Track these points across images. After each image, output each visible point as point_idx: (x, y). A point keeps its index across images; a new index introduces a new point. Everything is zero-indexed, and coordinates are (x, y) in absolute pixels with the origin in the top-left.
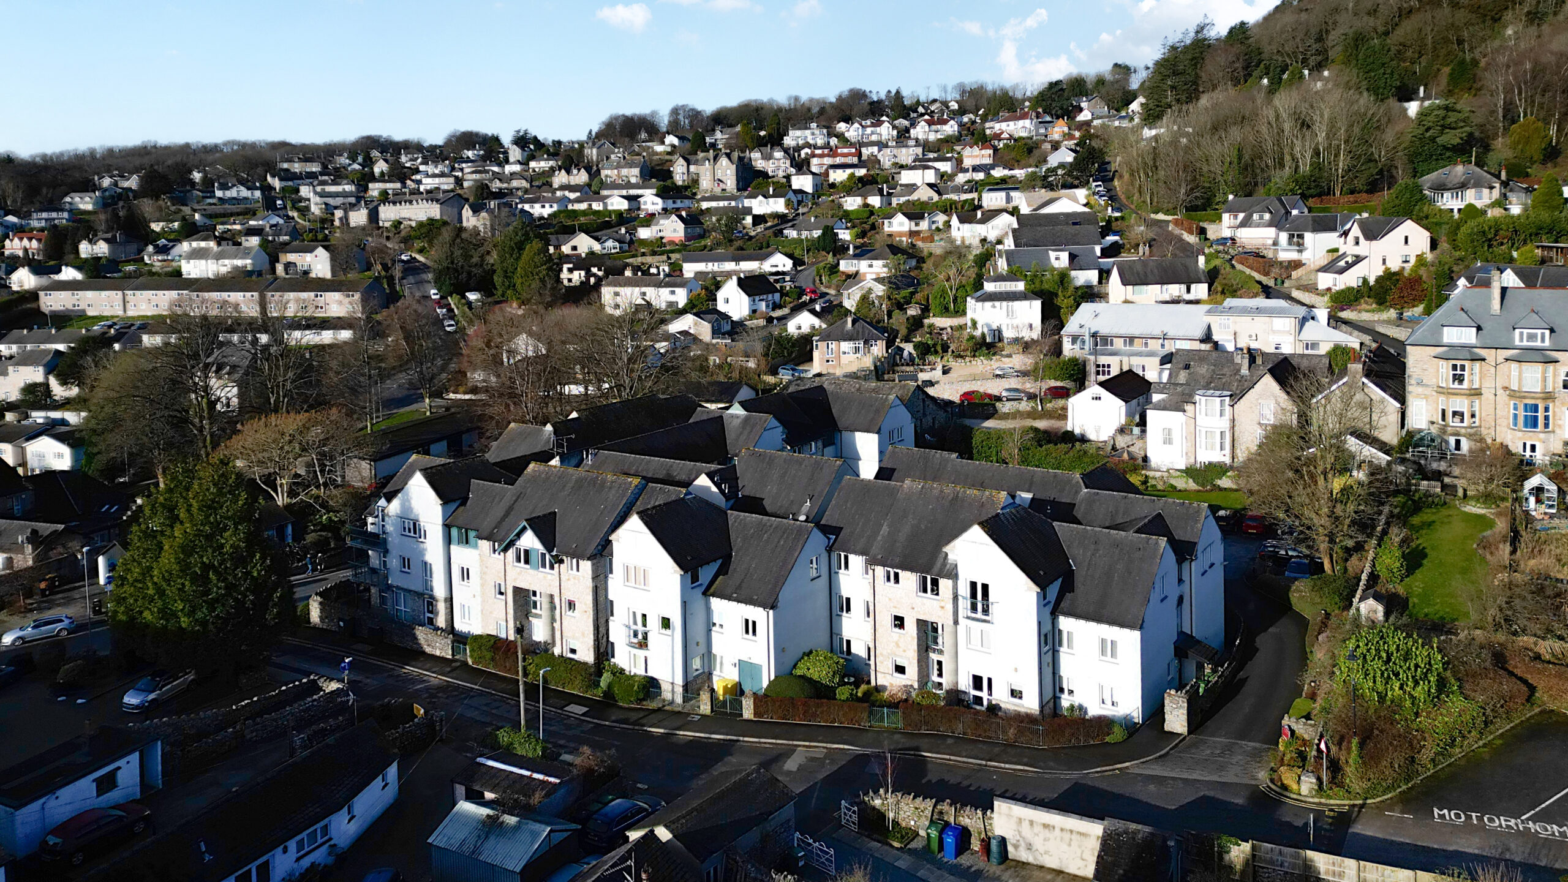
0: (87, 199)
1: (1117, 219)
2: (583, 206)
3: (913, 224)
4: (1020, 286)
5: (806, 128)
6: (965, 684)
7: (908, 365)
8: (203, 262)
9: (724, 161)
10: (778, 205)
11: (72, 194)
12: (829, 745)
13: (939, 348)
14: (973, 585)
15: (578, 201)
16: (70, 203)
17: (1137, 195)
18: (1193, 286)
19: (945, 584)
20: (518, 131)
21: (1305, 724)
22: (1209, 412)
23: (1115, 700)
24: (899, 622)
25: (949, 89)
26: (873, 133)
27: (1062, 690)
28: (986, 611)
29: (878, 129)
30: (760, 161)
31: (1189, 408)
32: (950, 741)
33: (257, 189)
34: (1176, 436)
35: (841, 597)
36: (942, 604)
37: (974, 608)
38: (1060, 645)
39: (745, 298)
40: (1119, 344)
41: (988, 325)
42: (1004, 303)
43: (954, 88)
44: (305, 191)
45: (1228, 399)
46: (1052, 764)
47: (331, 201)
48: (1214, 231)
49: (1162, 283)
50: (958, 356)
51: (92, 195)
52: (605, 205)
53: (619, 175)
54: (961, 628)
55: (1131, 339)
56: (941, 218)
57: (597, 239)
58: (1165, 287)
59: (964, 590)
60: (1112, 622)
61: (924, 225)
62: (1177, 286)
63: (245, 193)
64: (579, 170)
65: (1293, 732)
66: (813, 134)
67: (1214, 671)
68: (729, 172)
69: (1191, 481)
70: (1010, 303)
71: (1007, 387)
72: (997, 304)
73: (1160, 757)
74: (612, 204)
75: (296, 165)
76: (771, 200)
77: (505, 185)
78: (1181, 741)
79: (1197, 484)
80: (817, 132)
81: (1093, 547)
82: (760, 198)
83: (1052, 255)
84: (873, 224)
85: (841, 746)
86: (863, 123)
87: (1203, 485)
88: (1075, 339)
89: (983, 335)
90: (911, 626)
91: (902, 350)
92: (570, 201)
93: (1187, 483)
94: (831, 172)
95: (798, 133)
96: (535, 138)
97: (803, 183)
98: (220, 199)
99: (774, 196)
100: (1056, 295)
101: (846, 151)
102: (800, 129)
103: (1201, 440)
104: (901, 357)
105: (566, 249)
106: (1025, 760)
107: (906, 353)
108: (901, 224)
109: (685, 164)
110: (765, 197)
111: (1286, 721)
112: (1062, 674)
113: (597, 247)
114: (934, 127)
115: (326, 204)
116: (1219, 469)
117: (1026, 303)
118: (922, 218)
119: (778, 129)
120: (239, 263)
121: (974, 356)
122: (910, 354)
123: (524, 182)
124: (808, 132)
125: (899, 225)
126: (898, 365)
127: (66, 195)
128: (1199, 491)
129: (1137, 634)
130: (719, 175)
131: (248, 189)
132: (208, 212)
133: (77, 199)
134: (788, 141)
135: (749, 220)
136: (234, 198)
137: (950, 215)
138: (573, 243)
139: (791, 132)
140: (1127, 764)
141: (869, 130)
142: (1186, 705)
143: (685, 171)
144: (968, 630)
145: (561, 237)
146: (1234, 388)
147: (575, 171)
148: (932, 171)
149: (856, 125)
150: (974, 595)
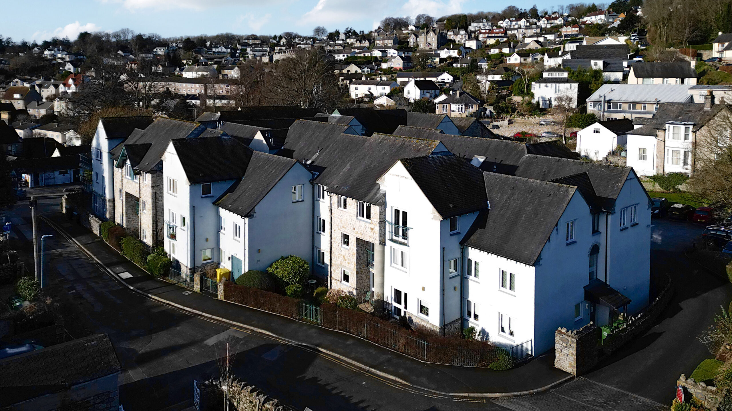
0: (162, 50)
1: (642, 50)
2: (362, 55)
3: (522, 59)
4: (565, 75)
5: (480, 22)
6: (389, 296)
7: (488, 118)
8: (191, 73)
9: (431, 34)
10: (454, 53)
11: (157, 48)
12: (256, 329)
13: (510, 110)
14: (397, 212)
15: (360, 53)
16: (156, 52)
17: (658, 38)
18: (686, 80)
19: (375, 210)
20: (348, 28)
21: (704, 389)
22: (676, 136)
23: (512, 329)
24: (346, 239)
25: (565, 8)
26: (516, 24)
27: (469, 314)
28: (405, 236)
29: (519, 22)
30: (452, 36)
31: (660, 133)
32: (350, 342)
33: (229, 48)
34: (650, 154)
35: (320, 219)
36: (372, 226)
37: (397, 233)
38: (469, 273)
39: (418, 91)
40: (625, 107)
41: (543, 98)
42: (554, 85)
43: (568, 7)
44: (248, 50)
45: (691, 127)
46: (424, 380)
47: (256, 53)
48: (706, 55)
49: (664, 77)
50: (521, 114)
51: (164, 48)
52: (371, 54)
53: (383, 43)
54: (387, 249)
55: (634, 104)
56: (539, 57)
57: (360, 67)
58: (666, 79)
59: (390, 216)
60: (509, 257)
61: (529, 60)
62: (674, 79)
63: (224, 50)
64: (365, 41)
65: (688, 396)
66: (484, 25)
67: (626, 320)
68: (433, 39)
69: (657, 185)
70: (557, 85)
71: (546, 131)
72: (549, 85)
73: (537, 393)
74: (374, 54)
75: (251, 41)
76: (451, 51)
77: (332, 48)
78: (566, 381)
79: (662, 187)
80: (486, 24)
81: (510, 191)
82: (446, 50)
83: (593, 62)
84: (502, 60)
85: (264, 331)
86: (511, 19)
87: (666, 189)
88: (595, 103)
89: (538, 103)
90: (353, 242)
91: (486, 109)
92: (356, 53)
93: (654, 186)
94: (488, 40)
95: (476, 24)
96: (355, 31)
97: (472, 44)
98: (214, 52)
99: (453, 49)
100: (591, 83)
101: (498, 31)
102: (477, 22)
103: (669, 157)
104: (485, 113)
105: (344, 71)
106: (401, 371)
107: (488, 112)
108: (516, 59)
109: (415, 38)
110: (448, 49)
111: (682, 382)
112: (470, 299)
113: (359, 71)
114: (550, 21)
115: (254, 55)
116: (680, 177)
117: (568, 85)
118: (528, 56)
119: (466, 23)
120: (205, 73)
121: (531, 115)
122: (491, 112)
123: (340, 47)
124: (481, 24)
125: (515, 59)
126: (482, 118)
127: (155, 48)
128: (663, 192)
129: (532, 270)
130: (429, 40)
131: (225, 48)
132: (208, 57)
133: (159, 50)
134: (471, 28)
135: (438, 60)
136: (220, 52)
137: (544, 54)
138: (348, 68)
139: (472, 24)
140: (498, 395)
141: (514, 23)
142: (575, 345)
143: (415, 41)
144: (393, 251)
145: (343, 66)
146: (697, 120)
147: (363, 42)
148: (543, 38)
149: (507, 20)
150: (397, 222)
